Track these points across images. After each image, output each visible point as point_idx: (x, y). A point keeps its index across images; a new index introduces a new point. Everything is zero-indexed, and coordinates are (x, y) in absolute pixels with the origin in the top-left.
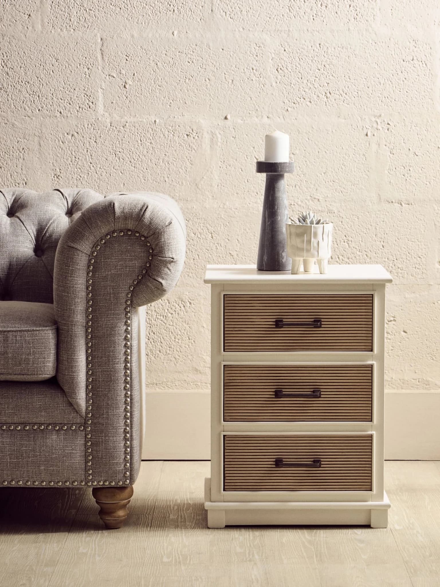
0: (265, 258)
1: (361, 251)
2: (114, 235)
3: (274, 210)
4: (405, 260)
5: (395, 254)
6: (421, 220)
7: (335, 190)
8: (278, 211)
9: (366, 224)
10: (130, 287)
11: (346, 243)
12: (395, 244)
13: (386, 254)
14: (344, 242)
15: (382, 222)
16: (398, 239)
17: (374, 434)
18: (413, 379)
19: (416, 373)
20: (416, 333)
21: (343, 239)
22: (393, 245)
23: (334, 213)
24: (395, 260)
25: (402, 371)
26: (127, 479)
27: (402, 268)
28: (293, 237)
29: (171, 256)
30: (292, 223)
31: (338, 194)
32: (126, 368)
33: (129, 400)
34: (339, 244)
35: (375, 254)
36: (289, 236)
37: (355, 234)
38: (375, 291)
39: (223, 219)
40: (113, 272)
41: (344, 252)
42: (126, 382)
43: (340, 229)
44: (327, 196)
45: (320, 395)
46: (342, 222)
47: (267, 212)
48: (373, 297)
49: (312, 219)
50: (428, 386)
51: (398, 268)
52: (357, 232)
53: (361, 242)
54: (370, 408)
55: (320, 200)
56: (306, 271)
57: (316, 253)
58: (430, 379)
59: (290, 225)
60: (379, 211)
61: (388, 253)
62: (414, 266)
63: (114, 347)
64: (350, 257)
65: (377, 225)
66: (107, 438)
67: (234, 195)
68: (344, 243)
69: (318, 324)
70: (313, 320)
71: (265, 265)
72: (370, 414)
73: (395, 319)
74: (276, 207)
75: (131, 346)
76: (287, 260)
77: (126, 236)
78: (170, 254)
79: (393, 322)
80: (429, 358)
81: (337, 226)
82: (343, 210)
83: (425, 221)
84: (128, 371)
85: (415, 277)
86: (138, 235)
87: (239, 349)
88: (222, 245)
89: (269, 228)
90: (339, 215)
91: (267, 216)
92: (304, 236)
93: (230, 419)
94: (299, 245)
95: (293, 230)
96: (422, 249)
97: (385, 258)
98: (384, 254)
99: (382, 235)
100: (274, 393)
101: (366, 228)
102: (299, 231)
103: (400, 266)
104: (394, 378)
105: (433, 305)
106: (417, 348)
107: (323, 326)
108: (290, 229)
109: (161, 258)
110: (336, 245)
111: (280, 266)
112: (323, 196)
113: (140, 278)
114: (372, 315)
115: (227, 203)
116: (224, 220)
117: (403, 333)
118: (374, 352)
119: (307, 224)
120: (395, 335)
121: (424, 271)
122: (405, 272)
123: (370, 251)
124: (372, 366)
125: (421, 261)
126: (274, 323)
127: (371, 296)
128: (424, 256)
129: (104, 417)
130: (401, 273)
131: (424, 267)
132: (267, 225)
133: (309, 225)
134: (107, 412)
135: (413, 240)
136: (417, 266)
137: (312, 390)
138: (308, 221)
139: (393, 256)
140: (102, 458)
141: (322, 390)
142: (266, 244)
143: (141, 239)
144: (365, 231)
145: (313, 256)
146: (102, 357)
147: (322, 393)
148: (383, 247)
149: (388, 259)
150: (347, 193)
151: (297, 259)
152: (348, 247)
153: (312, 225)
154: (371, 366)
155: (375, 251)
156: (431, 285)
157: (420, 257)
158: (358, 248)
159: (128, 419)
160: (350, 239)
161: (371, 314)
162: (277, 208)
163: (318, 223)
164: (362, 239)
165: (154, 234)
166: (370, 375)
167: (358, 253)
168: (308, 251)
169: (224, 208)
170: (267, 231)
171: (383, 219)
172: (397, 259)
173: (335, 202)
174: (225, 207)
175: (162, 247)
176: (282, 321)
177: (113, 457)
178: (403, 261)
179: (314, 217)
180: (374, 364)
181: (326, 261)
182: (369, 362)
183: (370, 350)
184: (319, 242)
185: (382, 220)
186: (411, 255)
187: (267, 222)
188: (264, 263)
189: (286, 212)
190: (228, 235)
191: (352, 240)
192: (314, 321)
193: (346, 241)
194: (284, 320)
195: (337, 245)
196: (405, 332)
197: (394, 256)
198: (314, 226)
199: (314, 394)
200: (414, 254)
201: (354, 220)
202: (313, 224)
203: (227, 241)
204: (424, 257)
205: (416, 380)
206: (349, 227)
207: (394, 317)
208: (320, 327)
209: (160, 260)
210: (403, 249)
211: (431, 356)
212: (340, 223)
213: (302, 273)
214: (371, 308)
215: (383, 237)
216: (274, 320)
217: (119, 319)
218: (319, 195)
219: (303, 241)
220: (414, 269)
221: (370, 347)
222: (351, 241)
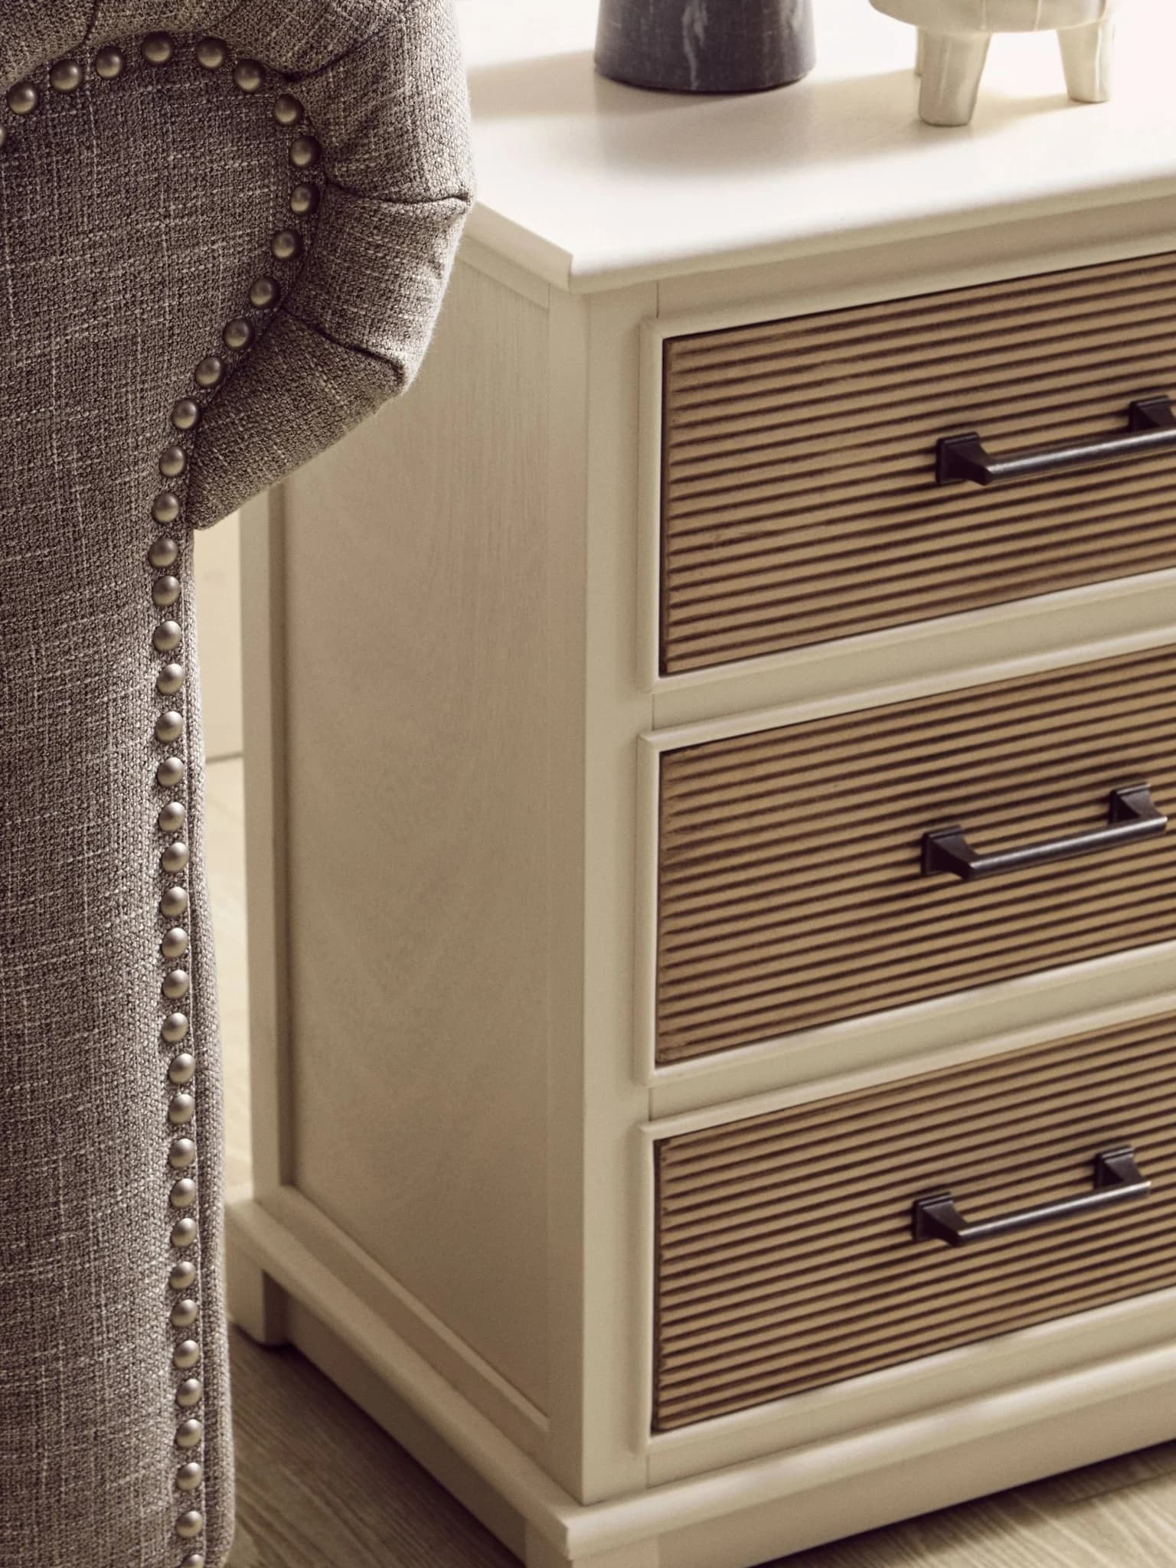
0: (697, 18)
2: (69, 85)
10: (179, 409)
26: (194, 1550)
29: (453, 186)
32: (167, 917)
33: (186, 1098)
40: (77, 333)
42: (170, 1002)
63: (102, 811)
66: (84, 1360)
70: (1123, 404)
71: (693, 62)
75: (190, 776)
77: (143, 82)
78: (447, 170)
84: (179, 933)
86: (213, 61)
87: (744, 644)
93: (691, 1043)
100: (916, 853)
109: (399, 207)
113: (237, 342)
126: (929, 461)
129: (59, 1245)
134: (78, 1212)
137: (1104, 793)
140: (56, 1479)
141: (1152, 782)
143: (237, 89)
146: (27, 891)
147: (1153, 797)
159: (188, 1212)
165: (353, 52)
175: (401, 134)
176: (970, 440)
177: (119, 1459)
188: (688, 47)
209: (396, 220)
216: (930, 441)
217: (125, 629)
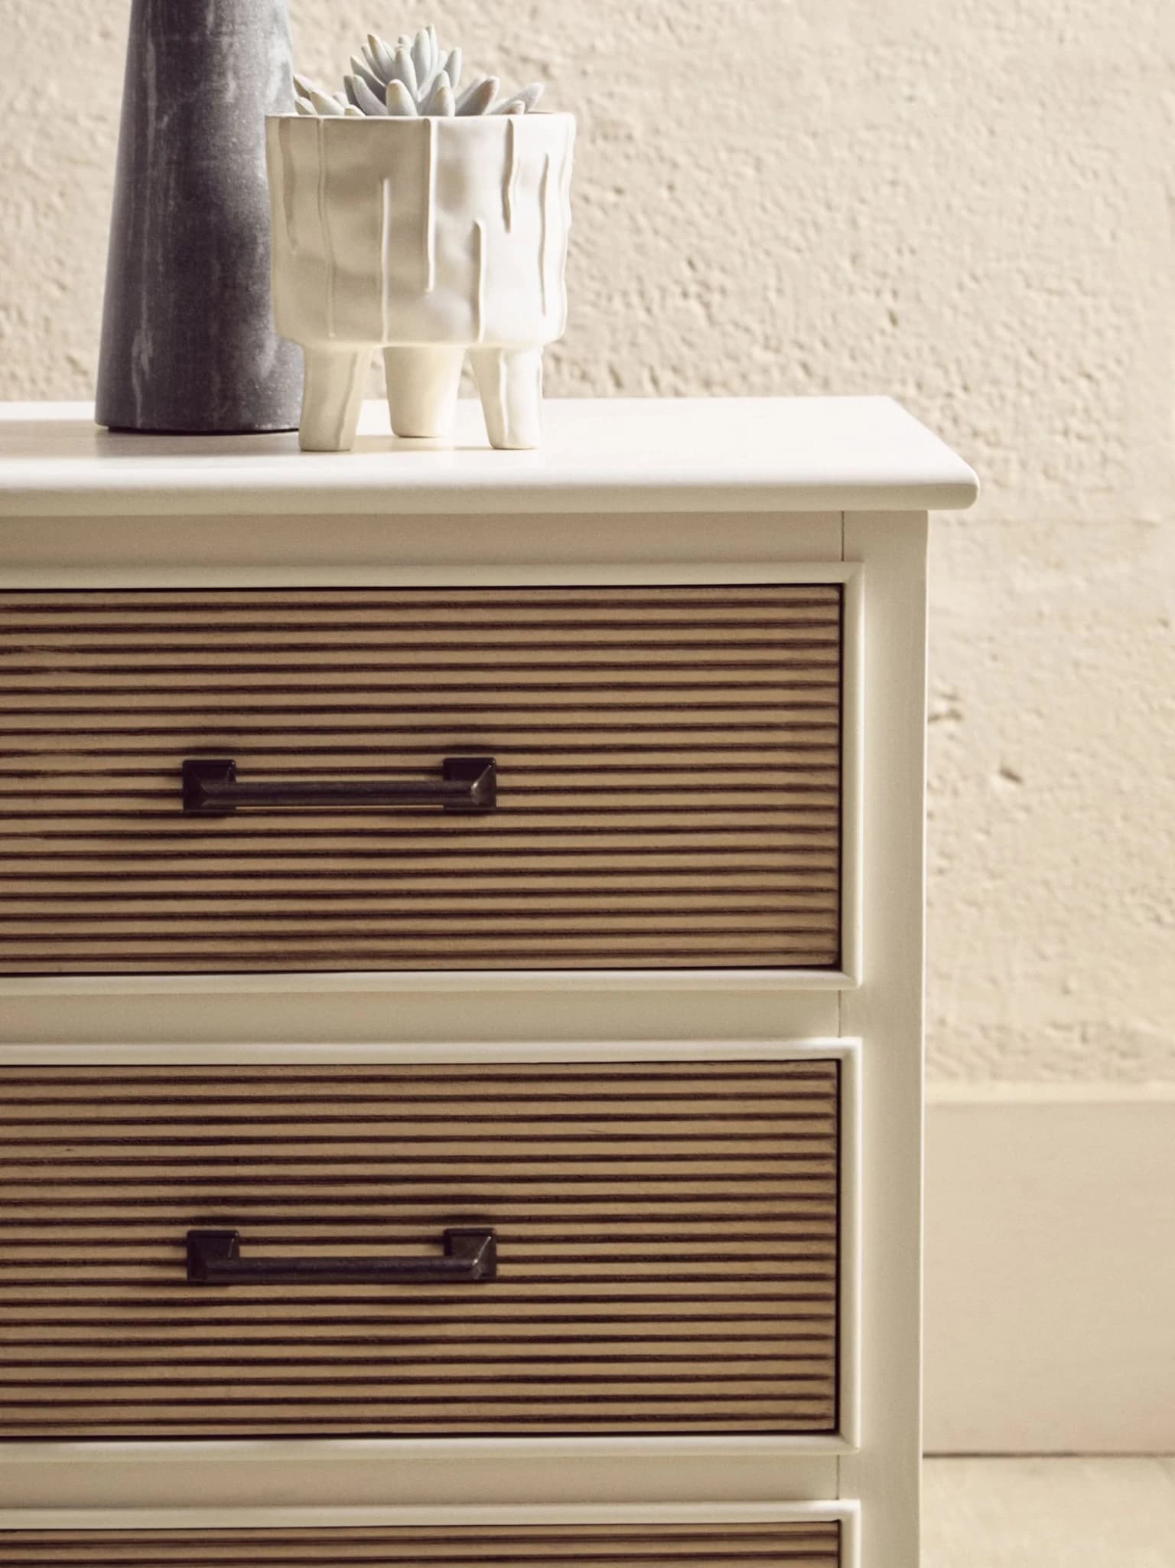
0: (144, 349)
1: (773, 343)
3: (195, 39)
4: (1011, 394)
5: (958, 362)
6: (1096, 174)
7: (631, 16)
8: (225, 40)
9: (802, 196)
11: (694, 305)
12: (954, 308)
13: (907, 356)
14: (685, 295)
15: (886, 190)
16: (974, 278)
17: (850, 1515)
18: (1056, 1026)
19: (1066, 991)
20: (1067, 780)
21: (677, 282)
22: (948, 313)
23: (630, 138)
24: (959, 392)
25: (993, 981)
27: (995, 431)
28: (308, 202)
30: (300, 108)
31: (648, 35)
34: (656, 308)
35: (853, 358)
36: (280, 194)
37: (742, 253)
38: (857, 559)
39: (29, 173)
41: (684, 350)
43: (661, 223)
44: (593, 48)
45: (492, 1260)
46: (671, 188)
47: (151, 47)
48: (841, 604)
49: (437, 80)
50: (1130, 1063)
51: (975, 434)
52: (752, 243)
53: (772, 295)
54: (828, 1348)
55: (555, 71)
56: (404, 432)
57: (462, 310)
58: (1143, 1026)
59: (284, 122)
60: (871, 127)
61: (919, 351)
62: (1059, 425)
64: (717, 376)
65: (863, 201)
67: (87, 41)
68: (680, 302)
69: (466, 792)
70: (435, 760)
71: (139, 397)
72: (827, 1388)
73: (959, 706)
74: (210, 18)
76: (281, 359)
79: (950, 725)
80: (1140, 915)
81: (645, 212)
82: (680, 123)
83: (1115, 181)
85: (1066, 483)
88: (30, 316)
89: (164, 157)
90: (658, 149)
91: (151, 76)
92: (374, 193)
94: (350, 258)
95: (306, 157)
96: (1099, 333)
97: (903, 382)
98: (901, 360)
99: (886, 256)
100: (181, 1254)
101: (801, 222)
102: (346, 158)
103: (984, 425)
104: (951, 1019)
105: (1162, 630)
106: (1076, 861)
107: (503, 801)
108: (286, 151)
110: (642, 315)
111: (236, 400)
112: (570, 49)
114: (840, 727)
115: (53, 89)
116: (37, 178)
117: (999, 783)
118: (851, 974)
119: (398, 110)
120: (955, 792)
121: (1114, 450)
122: (1013, 456)
123: (825, 344)
124: (836, 1069)
125: (1098, 397)
126: (176, 784)
127: (834, 595)
128: (1112, 366)
130: (990, 463)
131: (1112, 427)
132: (151, 132)
133: (414, 116)
135: (1053, 283)
136: (1075, 424)
137: (437, 1230)
138: (409, 96)
139: (946, 372)
141: (501, 1229)
142: (145, 257)
144: (795, 236)
145: (440, 329)
147: (503, 1250)
148: (894, 320)
149: (919, 386)
150: (698, 28)
151: (338, 347)
152: (702, 322)
153: (434, 120)
154: (832, 1068)
155: (850, 342)
156: (1151, 525)
157: (1089, 377)
158: (756, 328)
160: (716, 277)
161: (831, 717)
162: (219, 22)
163: (476, 102)
164: (779, 278)
166: (826, 1127)
167: (758, 353)
168: (408, 292)
169: (35, 114)
170: (151, 173)
171: (895, 169)
172: (966, 388)
173: (633, 80)
174: (42, 107)
176: (226, 770)
178: (1002, 398)
179: (449, 67)
180: (849, 1053)
181: (529, 367)
182: (822, 1043)
183: (826, 960)
184: (476, 229)
185: (889, 175)
186: (1045, 365)
187: (152, 117)
188: (135, 381)
189: (278, 52)
190: (60, 262)
191: (729, 284)
192: (447, 770)
193: (693, 289)
194: (242, 762)
195: (648, 310)
196: (1010, 775)
197: (952, 368)
198: (443, 129)
199: (451, 1262)
200: (1059, 357)
201: (738, 175)
202: (440, 111)
203: (55, 292)
204: (1112, 377)
205: (1068, 1028)
206: (707, 216)
207: (952, 698)
208: (487, 808)
210: (1000, 331)
211: (1147, 901)
212: (664, 193)
213: (372, 444)
214: (831, 676)
215: (892, 271)
216: (175, 762)
218: (545, 40)
219: (375, 232)
220: (1059, 439)
221: (827, 942)
222: (723, 291)
